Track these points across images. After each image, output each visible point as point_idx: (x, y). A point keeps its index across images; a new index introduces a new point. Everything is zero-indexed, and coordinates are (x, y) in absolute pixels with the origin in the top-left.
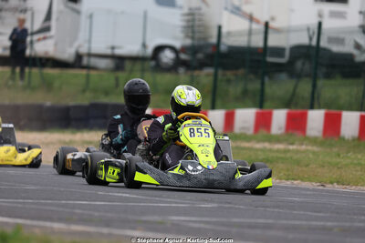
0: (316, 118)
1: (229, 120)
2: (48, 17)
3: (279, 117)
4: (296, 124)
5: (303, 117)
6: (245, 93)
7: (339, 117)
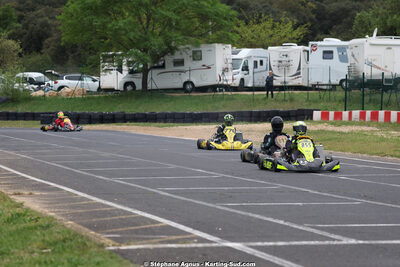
0: (382, 113)
1: (350, 114)
2: (299, 68)
3: (368, 113)
4: (375, 116)
5: (377, 114)
6: (370, 100)
7: (390, 113)
